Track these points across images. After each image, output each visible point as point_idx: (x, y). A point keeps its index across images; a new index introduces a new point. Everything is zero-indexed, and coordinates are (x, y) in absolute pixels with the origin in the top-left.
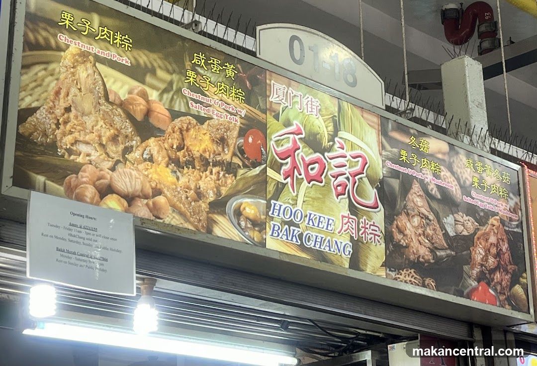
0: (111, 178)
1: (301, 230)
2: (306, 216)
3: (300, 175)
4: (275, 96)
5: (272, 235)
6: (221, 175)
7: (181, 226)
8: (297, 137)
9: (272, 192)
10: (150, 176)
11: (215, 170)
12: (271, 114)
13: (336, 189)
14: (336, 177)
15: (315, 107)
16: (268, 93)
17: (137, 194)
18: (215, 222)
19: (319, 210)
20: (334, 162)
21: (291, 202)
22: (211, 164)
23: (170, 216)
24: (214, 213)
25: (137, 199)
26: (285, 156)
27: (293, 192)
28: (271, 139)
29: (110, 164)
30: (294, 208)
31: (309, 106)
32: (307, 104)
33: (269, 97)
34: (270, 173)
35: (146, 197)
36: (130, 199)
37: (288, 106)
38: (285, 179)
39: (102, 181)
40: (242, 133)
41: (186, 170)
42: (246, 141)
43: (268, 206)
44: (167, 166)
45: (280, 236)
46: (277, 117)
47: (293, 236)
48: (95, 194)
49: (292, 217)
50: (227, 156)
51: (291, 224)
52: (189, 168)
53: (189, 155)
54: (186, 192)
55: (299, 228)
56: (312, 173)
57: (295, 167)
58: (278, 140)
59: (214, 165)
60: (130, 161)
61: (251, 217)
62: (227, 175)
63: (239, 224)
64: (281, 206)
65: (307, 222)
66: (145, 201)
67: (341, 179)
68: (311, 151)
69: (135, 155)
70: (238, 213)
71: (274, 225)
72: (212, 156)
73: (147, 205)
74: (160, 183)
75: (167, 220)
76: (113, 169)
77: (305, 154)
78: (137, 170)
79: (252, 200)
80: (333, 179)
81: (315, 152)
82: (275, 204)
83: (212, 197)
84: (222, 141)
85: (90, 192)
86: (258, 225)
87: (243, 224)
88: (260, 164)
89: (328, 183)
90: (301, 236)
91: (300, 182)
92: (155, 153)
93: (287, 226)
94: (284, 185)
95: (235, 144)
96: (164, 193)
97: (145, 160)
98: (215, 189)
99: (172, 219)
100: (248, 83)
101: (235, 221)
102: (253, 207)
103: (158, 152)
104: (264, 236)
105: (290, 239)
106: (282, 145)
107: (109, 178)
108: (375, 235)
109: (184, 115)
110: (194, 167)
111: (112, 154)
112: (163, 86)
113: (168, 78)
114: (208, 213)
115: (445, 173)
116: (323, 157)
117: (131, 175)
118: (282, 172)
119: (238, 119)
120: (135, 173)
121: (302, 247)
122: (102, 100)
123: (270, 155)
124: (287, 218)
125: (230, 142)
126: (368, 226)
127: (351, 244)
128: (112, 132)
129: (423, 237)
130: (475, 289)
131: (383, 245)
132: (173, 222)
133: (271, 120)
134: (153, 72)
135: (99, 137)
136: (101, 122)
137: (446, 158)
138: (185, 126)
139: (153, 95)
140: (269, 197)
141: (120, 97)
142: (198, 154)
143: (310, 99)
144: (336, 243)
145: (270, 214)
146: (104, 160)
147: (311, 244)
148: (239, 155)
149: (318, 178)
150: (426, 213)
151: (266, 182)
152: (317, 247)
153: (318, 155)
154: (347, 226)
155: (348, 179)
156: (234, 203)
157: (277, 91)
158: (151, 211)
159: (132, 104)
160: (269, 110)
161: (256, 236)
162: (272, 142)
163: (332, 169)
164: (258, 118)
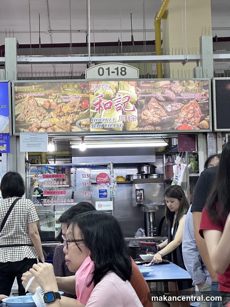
1: (103, 124)
2: (105, 119)
3: (102, 108)
4: (93, 88)
5: (92, 127)
6: (74, 116)
7: (62, 131)
8: (101, 98)
9: (92, 116)
10: (52, 121)
11: (72, 115)
12: (91, 94)
13: (117, 109)
14: (117, 105)
15: (108, 87)
16: (90, 88)
17: (48, 127)
18: (73, 128)
19: (110, 116)
20: (116, 101)
21: (99, 117)
24: (72, 126)
26: (96, 105)
27: (99, 113)
29: (40, 121)
31: (106, 87)
34: (91, 110)
35: (51, 127)
36: (46, 128)
37: (97, 90)
38: (96, 111)
39: (38, 126)
40: (81, 102)
41: (62, 117)
42: (82, 104)
43: (91, 120)
44: (57, 118)
45: (95, 127)
46: (93, 94)
47: (100, 126)
48: (37, 130)
49: (100, 121)
50: (76, 110)
51: (98, 123)
53: (63, 113)
54: (63, 123)
56: (107, 107)
57: (100, 106)
59: (71, 114)
60: (46, 119)
61: (84, 124)
62: (76, 115)
63: (81, 127)
64: (95, 119)
65: (105, 121)
66: (51, 128)
67: (119, 105)
69: (47, 117)
70: (80, 124)
71: (93, 124)
72: (70, 111)
73: (51, 129)
74: (55, 122)
75: (57, 131)
76: (41, 122)
77: (105, 101)
79: (85, 119)
81: (108, 100)
82: (93, 119)
83: (71, 122)
84: (74, 106)
85: (35, 129)
86: (87, 126)
87: (82, 127)
88: (87, 109)
89: (113, 108)
90: (103, 125)
91: (102, 110)
94: (96, 113)
95: (78, 106)
96: (56, 125)
97: (50, 118)
98: (72, 120)
100: (82, 87)
101: (79, 127)
102: (85, 121)
103: (54, 115)
104: (89, 128)
106: (95, 102)
107: (40, 125)
108: (133, 119)
109: (61, 103)
110: (65, 116)
111: (40, 119)
112: (54, 97)
113: (56, 95)
114: (70, 126)
115: (168, 91)
116: (111, 101)
117: (46, 122)
118: (95, 109)
119: (79, 99)
120: (47, 122)
121: (104, 128)
122: (37, 107)
123: (91, 105)
124: (98, 121)
125: (76, 106)
126: (130, 117)
127: (123, 123)
128: (40, 113)
129: (155, 115)
130: (180, 126)
131: (137, 121)
132: (59, 131)
133: (91, 96)
134: (51, 95)
135: (37, 116)
136: (37, 112)
137: (169, 86)
138: (61, 106)
139: (51, 101)
140: (90, 118)
141: (41, 104)
142: (66, 112)
143: (106, 85)
144: (117, 124)
145: (91, 122)
146: (38, 121)
147: (107, 127)
148: (80, 108)
149: (109, 108)
150: (157, 107)
151: (90, 113)
152: (109, 127)
153: (110, 101)
154: (121, 119)
155: (122, 105)
156: (79, 122)
157: (93, 86)
158: (52, 130)
159: (45, 105)
160: (90, 93)
161: (87, 129)
162: (92, 102)
163: (115, 103)
164: (86, 96)
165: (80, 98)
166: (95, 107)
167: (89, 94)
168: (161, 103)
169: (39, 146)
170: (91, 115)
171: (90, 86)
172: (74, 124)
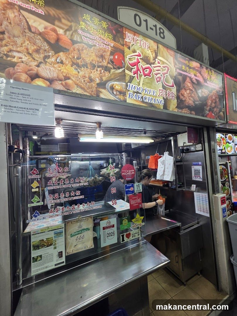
0: (37, 70)
1: (142, 95)
2: (144, 90)
3: (141, 73)
4: (128, 39)
5: (129, 97)
6: (102, 72)
7: (82, 93)
8: (139, 58)
9: (128, 80)
10: (62, 70)
11: (99, 69)
12: (126, 47)
13: (157, 79)
14: (156, 74)
15: (147, 46)
16: (124, 37)
17: (55, 78)
18: (101, 92)
19: (150, 87)
20: (155, 69)
21: (137, 84)
22: (97, 66)
23: (76, 89)
24: (100, 88)
25: (55, 81)
26: (133, 65)
27: (137, 79)
28: (127, 58)
29: (36, 63)
30: (138, 86)
31: (144, 45)
32: (143, 44)
33: (125, 39)
34: (127, 71)
35: (61, 80)
36: (51, 81)
37: (134, 44)
38: (134, 75)
39: (31, 72)
40: (112, 53)
41: (83, 69)
42: (114, 57)
43: (127, 86)
44: (72, 66)
45: (133, 97)
46: (129, 48)
47: (139, 98)
48: (28, 78)
49: (138, 90)
50: (105, 63)
51: (137, 93)
52: (84, 68)
53: (84, 62)
54: (84, 78)
55: (141, 94)
56: (146, 73)
57: (138, 70)
58: (130, 58)
59: (99, 67)
60: (49, 63)
61: (119, 90)
62: (105, 72)
63: (113, 93)
64: (132, 85)
65: (145, 92)
66: (60, 82)
67: (158, 75)
68: (145, 63)
69: (53, 60)
70: (112, 88)
71: (130, 93)
72: (97, 63)
73: (62, 84)
74: (68, 74)
75: (74, 91)
76: (38, 66)
77: (142, 65)
78: (53, 67)
79: (119, 83)
80: (155, 75)
81: (147, 64)
82: (130, 85)
83: (98, 81)
84: (102, 57)
85: (24, 77)
86: (122, 93)
87: (115, 93)
88: (122, 68)
89: (153, 77)
90: (142, 97)
91: (141, 76)
92: (64, 60)
93: (136, 94)
94: (134, 77)
95: (109, 58)
96: (71, 79)
97: (58, 63)
98: (99, 78)
99: (77, 91)
100: (114, 31)
101: (111, 92)
102: (119, 86)
103: (66, 59)
104: (126, 98)
105: (137, 98)
106: (132, 60)
107: (36, 70)
108: (173, 97)
109: (80, 43)
110: (87, 67)
111: (36, 58)
112: (66, 28)
113: (69, 24)
114: (96, 88)
115: (198, 75)
116: (150, 66)
117: (50, 69)
118: (132, 71)
119: (109, 47)
120: (52, 68)
121: (143, 102)
122: (27, 31)
123: (126, 64)
124: (136, 90)
125: (106, 57)
126: (170, 93)
127: (163, 100)
128: (35, 47)
129: (190, 97)
130: (208, 114)
131: (176, 100)
132: (78, 92)
133: (126, 49)
134: (60, 20)
135: (27, 49)
136: (27, 42)
137: (199, 69)
138: (81, 48)
139: (61, 32)
140: (127, 82)
141: (38, 30)
142: (89, 62)
143: (144, 42)
144: (157, 100)
145: (128, 88)
146: (31, 61)
147: (147, 101)
148: (111, 63)
149: (149, 75)
150: (192, 89)
151: (125, 76)
152: (150, 102)
153: (148, 65)
154: (161, 93)
155: (161, 75)
156: (110, 84)
157: (129, 37)
158: (64, 87)
159: (47, 35)
160: (125, 45)
161: (122, 98)
162: (127, 59)
163: (155, 71)
164: (120, 48)
165: (111, 47)
166: (132, 69)
167: (123, 45)
168: (195, 86)
169: (35, 113)
170: (127, 78)
171: (124, 35)
172: (102, 85)
